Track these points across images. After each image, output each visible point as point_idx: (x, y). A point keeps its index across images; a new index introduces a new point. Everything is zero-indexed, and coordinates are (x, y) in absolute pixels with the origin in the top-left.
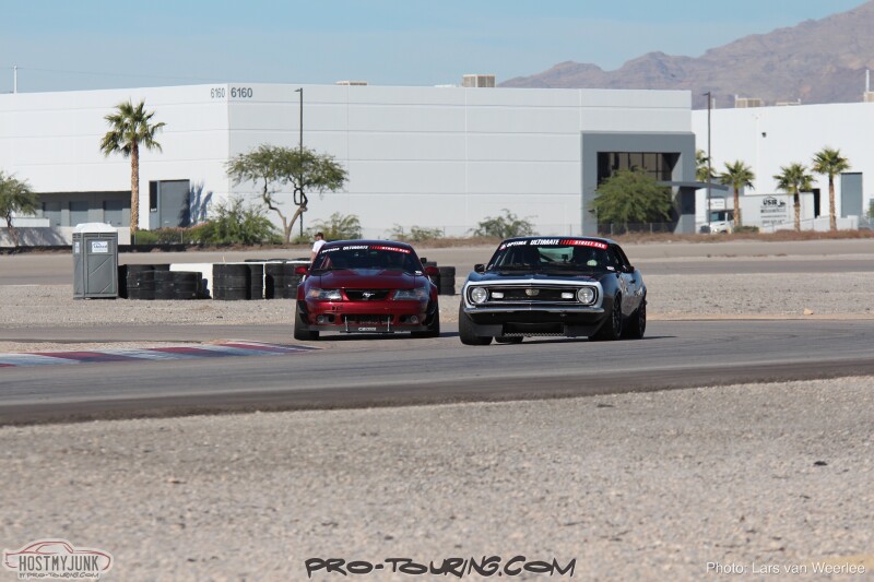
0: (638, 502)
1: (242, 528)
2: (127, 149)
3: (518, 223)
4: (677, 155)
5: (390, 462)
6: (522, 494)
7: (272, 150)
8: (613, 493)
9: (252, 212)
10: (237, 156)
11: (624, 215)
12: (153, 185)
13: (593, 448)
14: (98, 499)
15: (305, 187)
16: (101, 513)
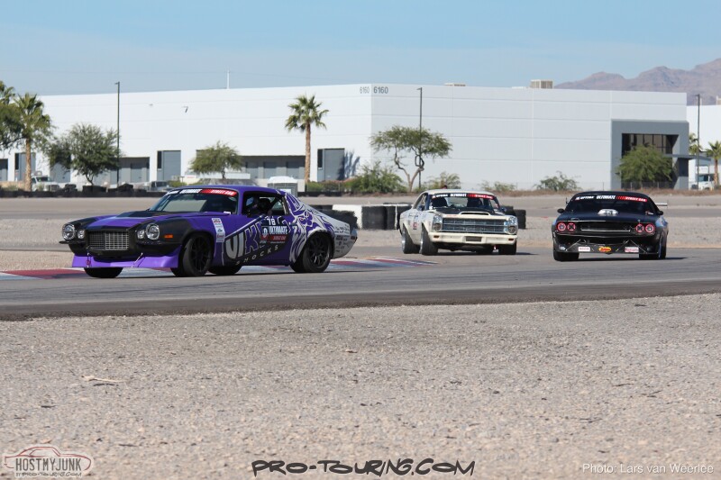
0: (666, 371)
1: (396, 383)
2: (303, 127)
3: (567, 181)
4: (677, 136)
5: (495, 341)
6: (586, 364)
7: (401, 129)
8: (649, 365)
9: (386, 170)
10: (377, 133)
11: (640, 177)
12: (320, 152)
13: (633, 334)
14: (299, 362)
15: (423, 154)
16: (301, 371)
